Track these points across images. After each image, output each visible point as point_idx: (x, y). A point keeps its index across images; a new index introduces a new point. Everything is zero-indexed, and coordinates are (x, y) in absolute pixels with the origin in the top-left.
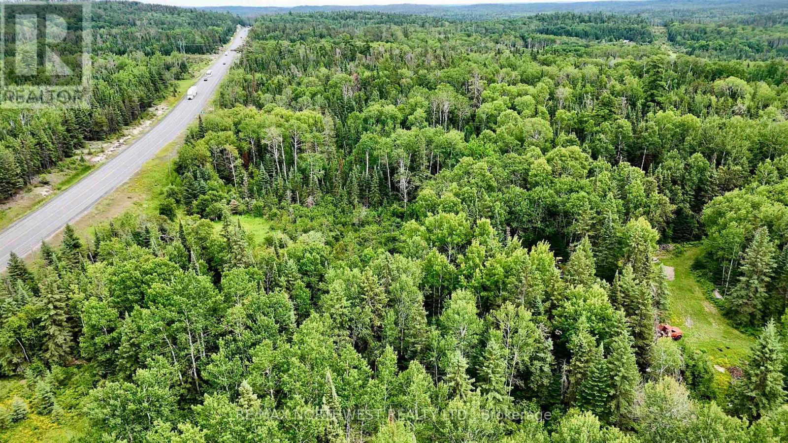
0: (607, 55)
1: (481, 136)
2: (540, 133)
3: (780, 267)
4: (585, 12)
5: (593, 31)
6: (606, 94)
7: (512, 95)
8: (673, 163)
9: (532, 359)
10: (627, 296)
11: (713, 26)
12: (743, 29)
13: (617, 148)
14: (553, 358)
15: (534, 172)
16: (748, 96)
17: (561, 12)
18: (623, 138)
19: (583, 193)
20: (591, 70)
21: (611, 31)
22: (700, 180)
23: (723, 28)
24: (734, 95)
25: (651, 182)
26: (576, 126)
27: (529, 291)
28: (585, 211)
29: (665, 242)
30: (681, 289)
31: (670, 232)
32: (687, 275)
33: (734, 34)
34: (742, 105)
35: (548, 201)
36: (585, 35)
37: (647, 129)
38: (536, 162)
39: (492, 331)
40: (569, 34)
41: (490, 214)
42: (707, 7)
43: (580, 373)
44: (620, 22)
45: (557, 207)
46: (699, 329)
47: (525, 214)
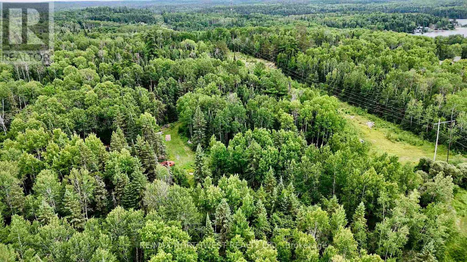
0: (130, 31)
1: (54, 83)
2: (91, 77)
3: (208, 123)
4: (117, 7)
5: (123, 18)
6: (125, 52)
7: (71, 57)
8: (162, 84)
9: (94, 194)
10: (140, 150)
11: (184, 14)
12: (198, 15)
13: (136, 80)
14: (106, 191)
15: (87, 98)
16: (196, 48)
17: (102, 7)
18: (138, 74)
19: (116, 105)
20: (120, 40)
21: (133, 18)
22: (175, 90)
23: (189, 15)
24: (190, 48)
25: (152, 95)
26: (114, 71)
27: (88, 161)
28: (118, 114)
29: (166, 124)
30: (174, 144)
31: (167, 118)
32: (177, 137)
33: (194, 17)
34: (193, 53)
35: (98, 113)
36: (119, 20)
37: (149, 69)
38: (88, 93)
39: (67, 186)
40: (109, 19)
41: (63, 126)
42: (182, 4)
43: (121, 193)
44: (137, 12)
45: (103, 115)
46: (182, 159)
47: (86, 122)
